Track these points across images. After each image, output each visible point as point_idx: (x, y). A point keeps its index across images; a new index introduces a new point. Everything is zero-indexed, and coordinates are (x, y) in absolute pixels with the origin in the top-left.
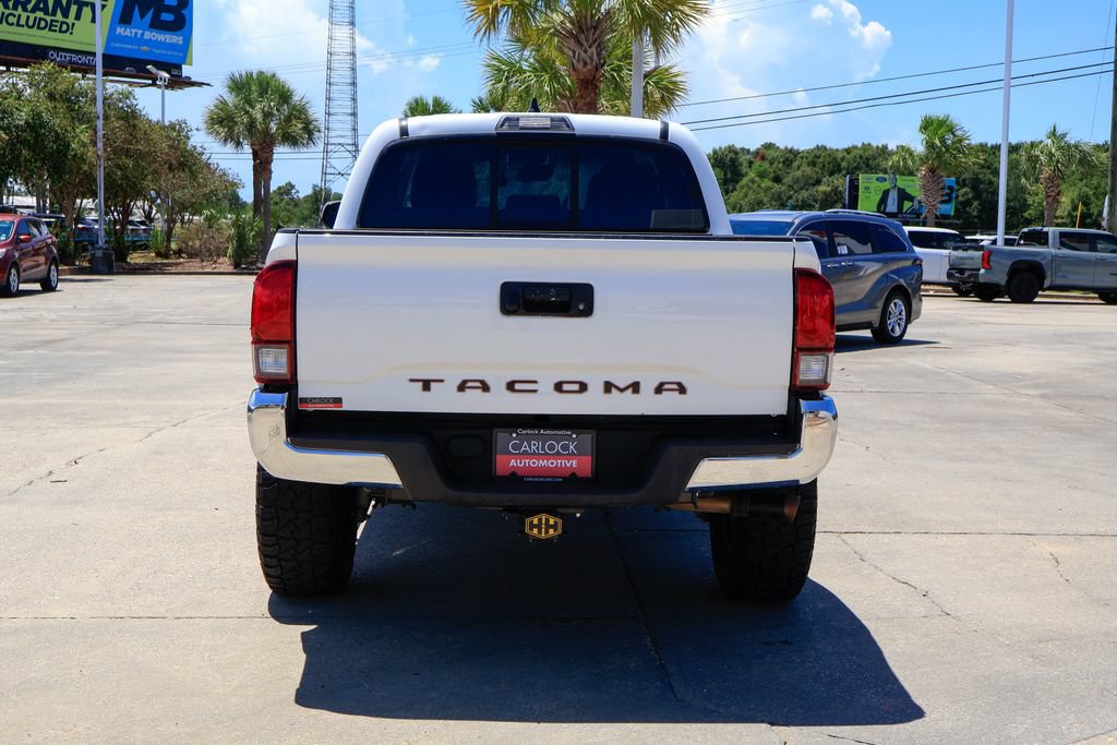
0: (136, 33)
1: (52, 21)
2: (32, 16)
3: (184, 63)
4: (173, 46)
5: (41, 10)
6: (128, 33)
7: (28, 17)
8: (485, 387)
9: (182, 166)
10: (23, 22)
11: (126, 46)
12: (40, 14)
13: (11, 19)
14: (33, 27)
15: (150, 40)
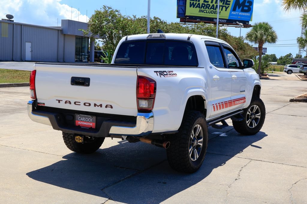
0: (237, 13)
1: (215, 11)
2: (210, 10)
3: (250, 21)
4: (247, 16)
5: (212, 8)
6: (235, 13)
7: (209, 11)
8: (70, 103)
9: (241, 49)
10: (208, 12)
11: (234, 17)
12: (212, 10)
13: (205, 11)
14: (210, 13)
15: (241, 15)
